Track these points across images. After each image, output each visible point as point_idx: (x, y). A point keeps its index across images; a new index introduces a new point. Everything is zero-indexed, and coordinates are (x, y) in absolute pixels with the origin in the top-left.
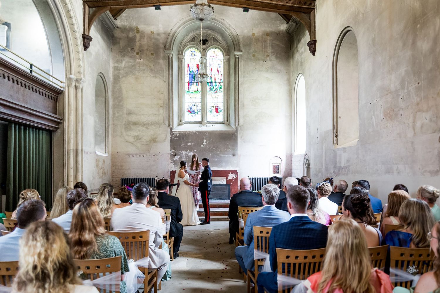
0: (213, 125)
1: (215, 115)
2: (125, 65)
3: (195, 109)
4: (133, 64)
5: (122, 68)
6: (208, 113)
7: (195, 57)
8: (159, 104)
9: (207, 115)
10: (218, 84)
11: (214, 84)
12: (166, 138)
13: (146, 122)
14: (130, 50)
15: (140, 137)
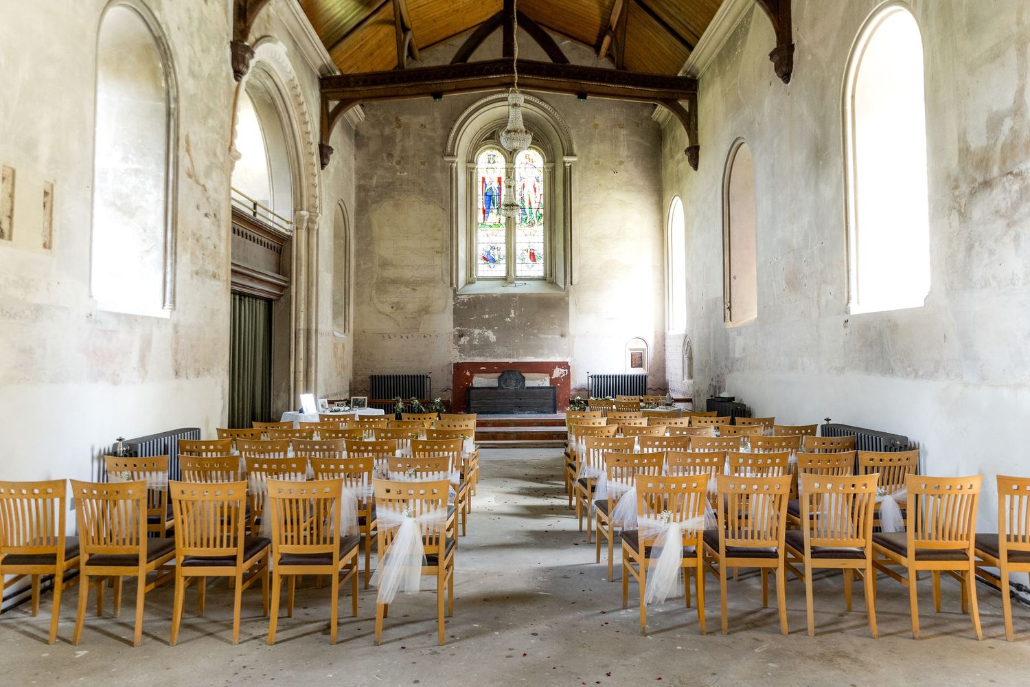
0: (527, 282)
1: (530, 265)
2: (377, 182)
3: (495, 254)
4: (391, 180)
5: (371, 187)
6: (518, 261)
7: (494, 166)
8: (433, 248)
9: (517, 265)
10: (534, 211)
11: (527, 211)
12: (446, 306)
13: (412, 280)
14: (385, 158)
15: (402, 305)
